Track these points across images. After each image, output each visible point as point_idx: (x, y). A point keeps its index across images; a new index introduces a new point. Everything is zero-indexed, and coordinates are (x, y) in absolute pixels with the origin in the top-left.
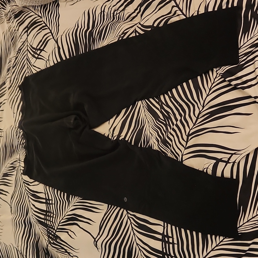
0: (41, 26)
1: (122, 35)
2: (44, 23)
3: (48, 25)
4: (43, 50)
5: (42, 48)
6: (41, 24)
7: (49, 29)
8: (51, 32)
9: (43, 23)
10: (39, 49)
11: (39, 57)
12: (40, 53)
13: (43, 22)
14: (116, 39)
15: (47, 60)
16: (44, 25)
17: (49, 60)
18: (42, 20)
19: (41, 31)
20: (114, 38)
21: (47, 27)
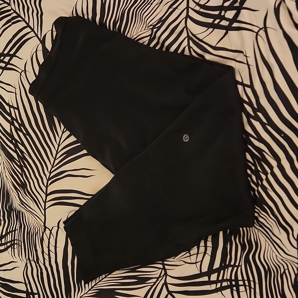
0: (10, 17)
1: (159, 25)
2: (15, 12)
3: (22, 15)
4: (14, 55)
5: (12, 53)
6: (10, 15)
7: (24, 20)
8: (28, 26)
9: (12, 13)
10: (8, 55)
11: (9, 66)
12: (10, 60)
13: (12, 11)
14: (147, 30)
15: (23, 71)
16: (14, 15)
17: (25, 70)
18: (11, 9)
19: (10, 26)
20: (145, 30)
21: (19, 19)
